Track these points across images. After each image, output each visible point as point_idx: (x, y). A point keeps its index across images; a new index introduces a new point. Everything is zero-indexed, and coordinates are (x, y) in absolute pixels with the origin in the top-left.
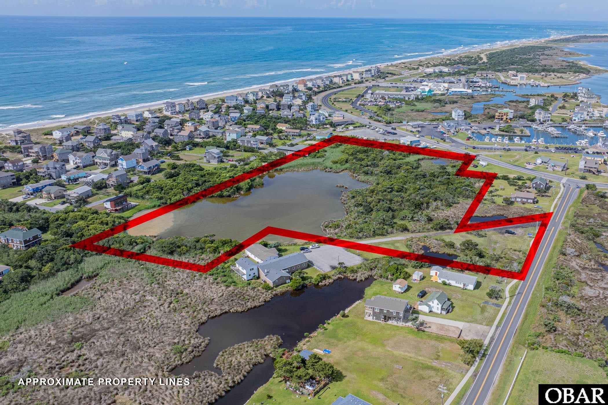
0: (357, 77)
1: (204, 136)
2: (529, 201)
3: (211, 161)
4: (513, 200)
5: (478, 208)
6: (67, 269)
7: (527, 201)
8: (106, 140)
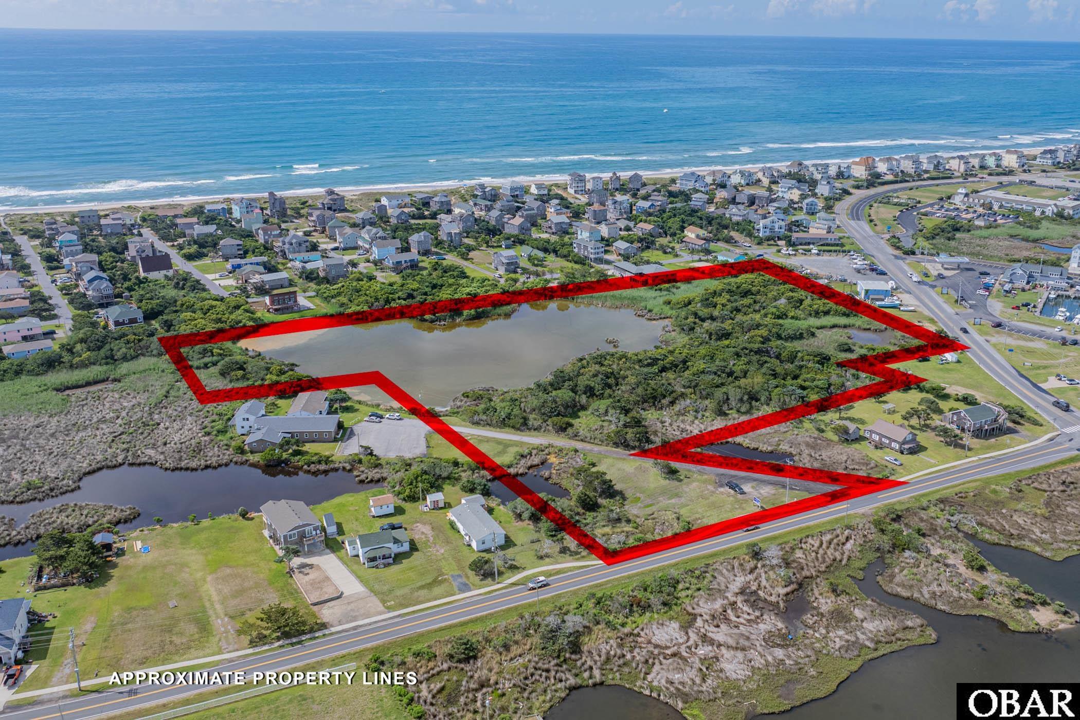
0: (1010, 161)
1: (554, 230)
2: (893, 445)
3: (499, 267)
4: (867, 435)
5: (763, 431)
6: (107, 364)
7: (890, 444)
8: (432, 218)
